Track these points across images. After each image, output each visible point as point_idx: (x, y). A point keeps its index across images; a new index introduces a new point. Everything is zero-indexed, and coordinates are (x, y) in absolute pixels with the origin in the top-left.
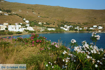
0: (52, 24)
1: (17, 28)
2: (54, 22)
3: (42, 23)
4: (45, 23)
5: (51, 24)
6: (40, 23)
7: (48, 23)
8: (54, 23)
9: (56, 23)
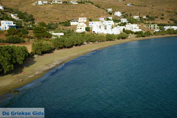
0: (159, 17)
1: (109, 27)
2: (163, 15)
3: (140, 18)
4: (145, 17)
5: (157, 17)
6: (136, 17)
7: (150, 16)
8: (162, 17)
9: (165, 16)
